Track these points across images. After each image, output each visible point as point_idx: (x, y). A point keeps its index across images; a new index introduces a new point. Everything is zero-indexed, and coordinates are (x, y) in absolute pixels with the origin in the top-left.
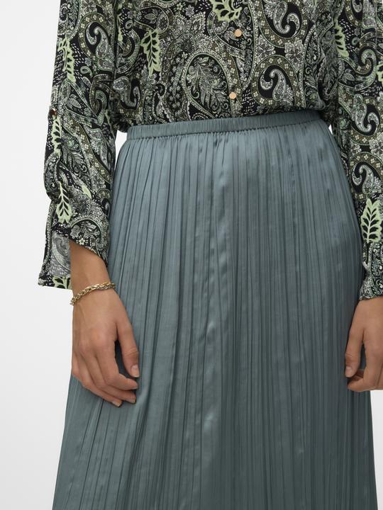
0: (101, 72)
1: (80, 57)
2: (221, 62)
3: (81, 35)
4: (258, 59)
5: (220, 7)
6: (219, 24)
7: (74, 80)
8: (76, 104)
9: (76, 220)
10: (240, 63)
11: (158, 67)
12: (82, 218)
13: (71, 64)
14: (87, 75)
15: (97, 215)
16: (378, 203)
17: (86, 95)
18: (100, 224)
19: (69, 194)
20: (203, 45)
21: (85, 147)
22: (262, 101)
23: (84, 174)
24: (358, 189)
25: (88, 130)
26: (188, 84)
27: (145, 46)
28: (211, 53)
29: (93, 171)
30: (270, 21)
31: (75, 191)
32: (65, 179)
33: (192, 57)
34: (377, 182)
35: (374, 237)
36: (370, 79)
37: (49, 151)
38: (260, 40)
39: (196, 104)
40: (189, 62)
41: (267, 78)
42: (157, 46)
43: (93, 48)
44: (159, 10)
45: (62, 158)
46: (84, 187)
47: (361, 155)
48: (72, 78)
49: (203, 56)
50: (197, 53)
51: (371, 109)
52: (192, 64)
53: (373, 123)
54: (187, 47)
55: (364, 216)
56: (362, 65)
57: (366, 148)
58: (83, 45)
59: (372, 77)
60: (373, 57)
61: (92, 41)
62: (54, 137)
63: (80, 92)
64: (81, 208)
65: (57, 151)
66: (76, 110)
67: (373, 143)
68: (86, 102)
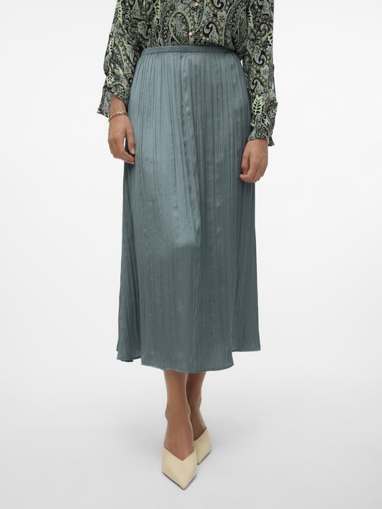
0: (134, 19)
1: (125, 10)
2: (187, 17)
4: (204, 18)
7: (121, 21)
8: (122, 32)
9: (114, 84)
10: (196, 19)
11: (159, 17)
12: (117, 83)
13: (121, 13)
14: (128, 19)
15: (125, 83)
16: (261, 97)
17: (127, 29)
18: (125, 87)
19: (113, 73)
20: (180, 8)
21: (122, 53)
22: (204, 38)
23: (121, 65)
24: (253, 91)
25: (125, 45)
26: (172, 26)
27: (155, 7)
28: (183, 12)
29: (125, 64)
30: (212, 1)
31: (116, 71)
32: (112, 66)
33: (175, 13)
34: (262, 88)
35: (258, 112)
36: (264, 39)
37: (107, 54)
38: (207, 9)
39: (174, 37)
40: (173, 15)
41: (208, 28)
42: (159, 7)
43: (131, 6)
45: (112, 58)
46: (120, 70)
47: (256, 75)
48: (120, 20)
49: (179, 13)
50: (177, 11)
51: (263, 53)
52: (175, 16)
53: (263, 60)
54: (173, 8)
55: (255, 103)
56: (260, 31)
57: (258, 72)
59: (265, 37)
60: (266, 28)
61: (132, 3)
62: (110, 47)
63: (124, 27)
64: (118, 78)
65: (110, 53)
66: (121, 35)
67: (262, 69)
68: (126, 32)
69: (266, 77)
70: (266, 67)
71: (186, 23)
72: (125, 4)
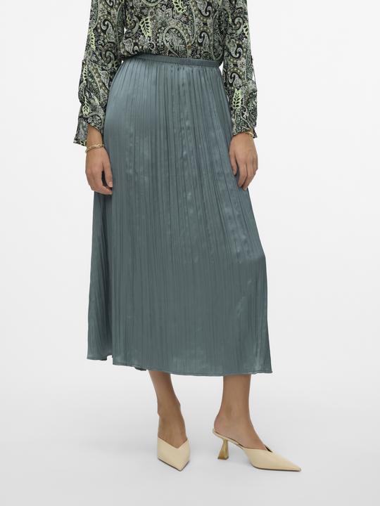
0: (109, 42)
1: (98, 36)
2: (181, 31)
3: (98, 26)
4: (196, 29)
5: (177, 6)
6: (178, 14)
7: (94, 48)
8: (94, 58)
9: (91, 114)
10: (189, 32)
11: (150, 34)
12: (94, 113)
13: (93, 40)
14: (101, 45)
15: (101, 113)
16: (240, 90)
17: (101, 54)
18: (102, 117)
19: (89, 102)
20: (172, 23)
21: (97, 80)
22: (199, 48)
23: (97, 93)
24: (231, 85)
25: (99, 71)
27: (142, 26)
28: (176, 27)
29: (101, 91)
30: (200, 11)
31: (92, 101)
32: (88, 95)
33: (167, 29)
34: (240, 81)
35: (238, 106)
36: (239, 32)
37: (81, 82)
40: (165, 31)
41: (201, 37)
42: (149, 25)
43: (104, 32)
44: (149, 8)
45: (87, 86)
46: (96, 99)
47: (233, 68)
48: (93, 47)
49: (173, 28)
50: (170, 27)
51: (239, 46)
52: (168, 32)
53: (240, 53)
54: (164, 24)
55: (234, 97)
56: (235, 25)
57: (236, 65)
58: (99, 31)
59: (240, 30)
60: (241, 21)
61: (104, 28)
62: (84, 75)
63: (97, 53)
64: (94, 109)
65: (85, 82)
66: (95, 62)
67: (239, 62)
68: (100, 58)
69: (244, 69)
70: (243, 60)
71: (182, 37)
72: (97, 31)
